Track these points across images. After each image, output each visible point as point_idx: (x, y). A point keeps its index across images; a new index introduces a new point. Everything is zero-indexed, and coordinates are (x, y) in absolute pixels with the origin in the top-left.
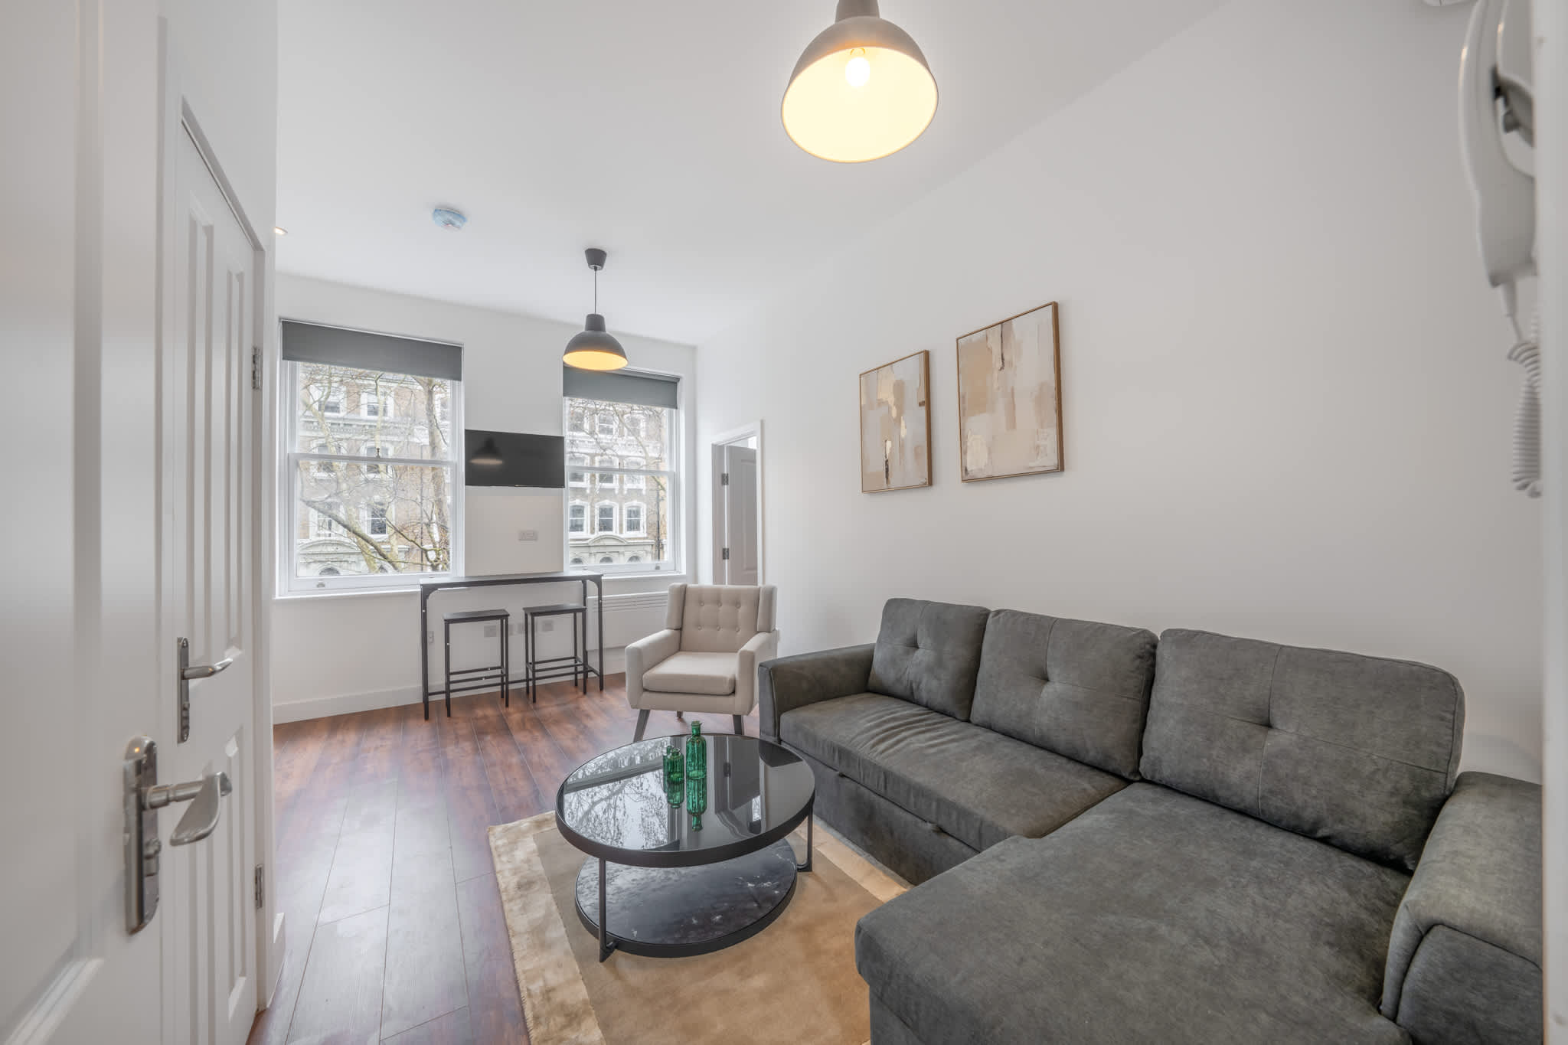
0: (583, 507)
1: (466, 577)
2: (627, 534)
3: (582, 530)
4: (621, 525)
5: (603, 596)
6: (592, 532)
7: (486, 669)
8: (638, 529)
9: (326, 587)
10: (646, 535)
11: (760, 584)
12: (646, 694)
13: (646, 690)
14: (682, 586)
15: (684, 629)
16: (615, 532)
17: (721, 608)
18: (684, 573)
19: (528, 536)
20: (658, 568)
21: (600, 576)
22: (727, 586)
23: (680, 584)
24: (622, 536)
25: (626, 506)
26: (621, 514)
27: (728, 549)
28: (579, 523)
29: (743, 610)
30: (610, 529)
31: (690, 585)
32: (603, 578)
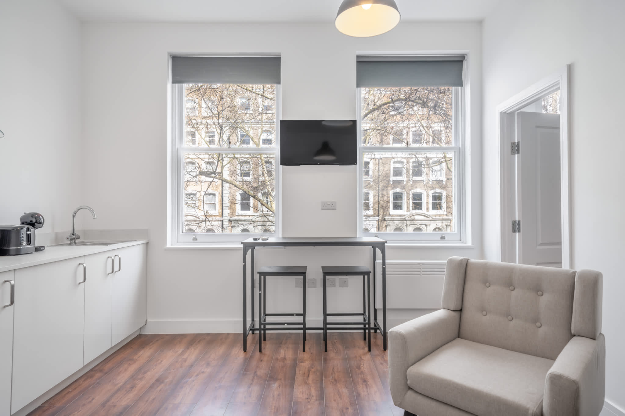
0: (402, 194)
1: (283, 238)
2: (433, 212)
3: (401, 209)
4: (428, 206)
5: (386, 261)
6: (408, 211)
7: (292, 315)
8: (440, 208)
9: (198, 240)
10: (445, 213)
11: (566, 266)
12: (410, 393)
13: (410, 388)
14: (461, 261)
15: (464, 311)
16: (424, 211)
17: (514, 293)
18: (469, 243)
19: (328, 206)
20: (443, 238)
21: (384, 243)
22: (518, 264)
23: (461, 258)
24: (428, 213)
25: (431, 192)
26: (428, 198)
27: (519, 222)
28: (399, 205)
29: (545, 299)
30: (421, 209)
31: (474, 260)
32: (386, 244)
